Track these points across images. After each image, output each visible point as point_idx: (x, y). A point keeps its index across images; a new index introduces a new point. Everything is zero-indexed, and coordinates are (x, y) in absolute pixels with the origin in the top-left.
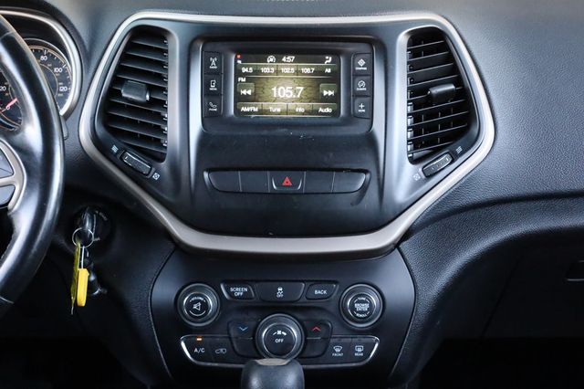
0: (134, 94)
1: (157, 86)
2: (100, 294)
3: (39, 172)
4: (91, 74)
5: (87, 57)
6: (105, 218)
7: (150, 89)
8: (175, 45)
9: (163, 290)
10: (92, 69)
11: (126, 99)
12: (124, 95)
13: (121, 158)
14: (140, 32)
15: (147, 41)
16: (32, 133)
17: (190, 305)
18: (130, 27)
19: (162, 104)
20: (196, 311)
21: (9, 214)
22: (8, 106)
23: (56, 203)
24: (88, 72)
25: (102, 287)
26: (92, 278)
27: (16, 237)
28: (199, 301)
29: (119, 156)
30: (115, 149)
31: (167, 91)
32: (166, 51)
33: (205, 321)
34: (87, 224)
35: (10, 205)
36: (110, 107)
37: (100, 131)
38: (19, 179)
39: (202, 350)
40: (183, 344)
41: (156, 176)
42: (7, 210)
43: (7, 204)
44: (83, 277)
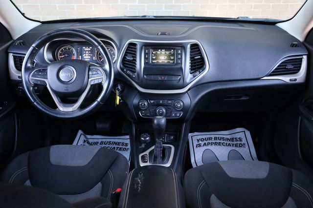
0: (129, 58)
1: (134, 56)
2: (122, 102)
3: (109, 75)
5: (119, 49)
7: (133, 57)
8: (138, 47)
9: (136, 101)
10: (120, 52)
12: (127, 58)
14: (130, 44)
15: (132, 46)
16: (107, 67)
17: (141, 104)
18: (128, 43)
19: (135, 60)
20: (143, 106)
21: (102, 84)
22: (102, 60)
25: (122, 100)
26: (120, 98)
28: (143, 104)
29: (126, 72)
30: (125, 70)
31: (136, 57)
32: (136, 49)
33: (145, 108)
34: (119, 87)
36: (124, 61)
37: (122, 66)
38: (104, 77)
39: (144, 114)
40: (140, 113)
41: (134, 76)
43: (102, 82)
44: (118, 98)
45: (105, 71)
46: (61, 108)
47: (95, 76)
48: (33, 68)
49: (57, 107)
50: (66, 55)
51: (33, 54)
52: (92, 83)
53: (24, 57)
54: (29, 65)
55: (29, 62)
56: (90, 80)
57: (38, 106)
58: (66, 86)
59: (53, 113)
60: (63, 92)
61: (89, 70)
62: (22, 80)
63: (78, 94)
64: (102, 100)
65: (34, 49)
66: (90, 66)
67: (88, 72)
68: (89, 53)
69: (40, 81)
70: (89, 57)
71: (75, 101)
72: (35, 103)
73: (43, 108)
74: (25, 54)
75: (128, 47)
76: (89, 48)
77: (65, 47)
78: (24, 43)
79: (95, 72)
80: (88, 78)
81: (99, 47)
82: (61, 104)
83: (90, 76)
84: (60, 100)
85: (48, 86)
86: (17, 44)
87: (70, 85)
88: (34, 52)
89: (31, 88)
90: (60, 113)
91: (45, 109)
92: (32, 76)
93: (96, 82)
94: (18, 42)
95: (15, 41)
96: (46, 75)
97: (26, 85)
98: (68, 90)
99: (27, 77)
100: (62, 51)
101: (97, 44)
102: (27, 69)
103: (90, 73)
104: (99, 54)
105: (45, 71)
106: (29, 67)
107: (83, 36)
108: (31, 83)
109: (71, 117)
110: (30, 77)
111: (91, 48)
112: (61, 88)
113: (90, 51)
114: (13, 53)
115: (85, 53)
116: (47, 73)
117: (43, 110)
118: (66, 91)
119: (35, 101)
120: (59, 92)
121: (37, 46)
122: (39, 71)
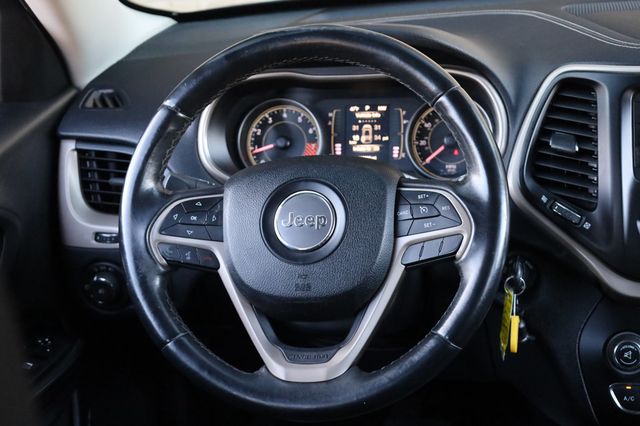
0: (562, 145)
1: (588, 139)
2: (528, 340)
4: (517, 126)
6: (531, 267)
7: (579, 140)
8: (604, 98)
9: (590, 340)
10: (519, 121)
11: (555, 150)
12: (553, 146)
13: (551, 208)
14: (566, 85)
15: (574, 96)
17: (620, 354)
18: (557, 80)
19: (592, 155)
20: (626, 360)
21: (456, 262)
22: (428, 160)
23: (504, 251)
24: (514, 125)
25: (530, 334)
26: (522, 325)
27: (465, 285)
28: (631, 349)
29: (548, 206)
30: (544, 199)
31: (597, 142)
32: (596, 103)
33: (634, 370)
34: (519, 272)
35: (458, 254)
36: (538, 160)
37: (529, 183)
38: (467, 230)
39: (632, 398)
40: (612, 393)
41: (587, 226)
42: (454, 258)
43: (455, 252)
44: (516, 323)
45: (471, 201)
46: (279, 368)
47: (427, 224)
48: (165, 198)
49: (260, 363)
50: (281, 143)
51: (165, 141)
52: (413, 257)
53: (129, 157)
54: (149, 184)
55: (151, 170)
56: (403, 241)
57: (184, 359)
58: (299, 269)
59: (246, 390)
60: (288, 299)
61: (400, 199)
62: (122, 246)
63: (353, 303)
64: (455, 332)
65: (171, 115)
66: (400, 185)
67: (396, 210)
68: (375, 132)
69: (192, 249)
70: (377, 148)
71: (340, 338)
72: (170, 345)
73: (203, 365)
74: (134, 146)
75: (557, 98)
76: (374, 109)
77: (274, 109)
78: (116, 100)
79: (423, 210)
80: (397, 235)
81: (444, 99)
82: (279, 351)
83: (404, 226)
84: (272, 333)
85: (224, 273)
86: (90, 104)
87: (315, 268)
88: (171, 128)
89: (157, 282)
90: (275, 388)
91: (211, 372)
92: (161, 231)
93: (431, 252)
94: (96, 95)
95: (81, 94)
96: (219, 224)
97: (137, 268)
98: (309, 287)
99: (141, 233)
100: (264, 126)
101: (432, 87)
102: (142, 201)
103: (405, 213)
104: (444, 129)
105: (213, 207)
106: (150, 193)
107: (373, 56)
108: (155, 261)
109: (322, 406)
110: (155, 234)
111: (383, 108)
112: (278, 279)
113: (379, 121)
114: (79, 140)
115: (359, 133)
116: (220, 214)
117: (205, 375)
118: (299, 294)
119: (171, 335)
120: (270, 297)
121: (181, 106)
122: (190, 207)
